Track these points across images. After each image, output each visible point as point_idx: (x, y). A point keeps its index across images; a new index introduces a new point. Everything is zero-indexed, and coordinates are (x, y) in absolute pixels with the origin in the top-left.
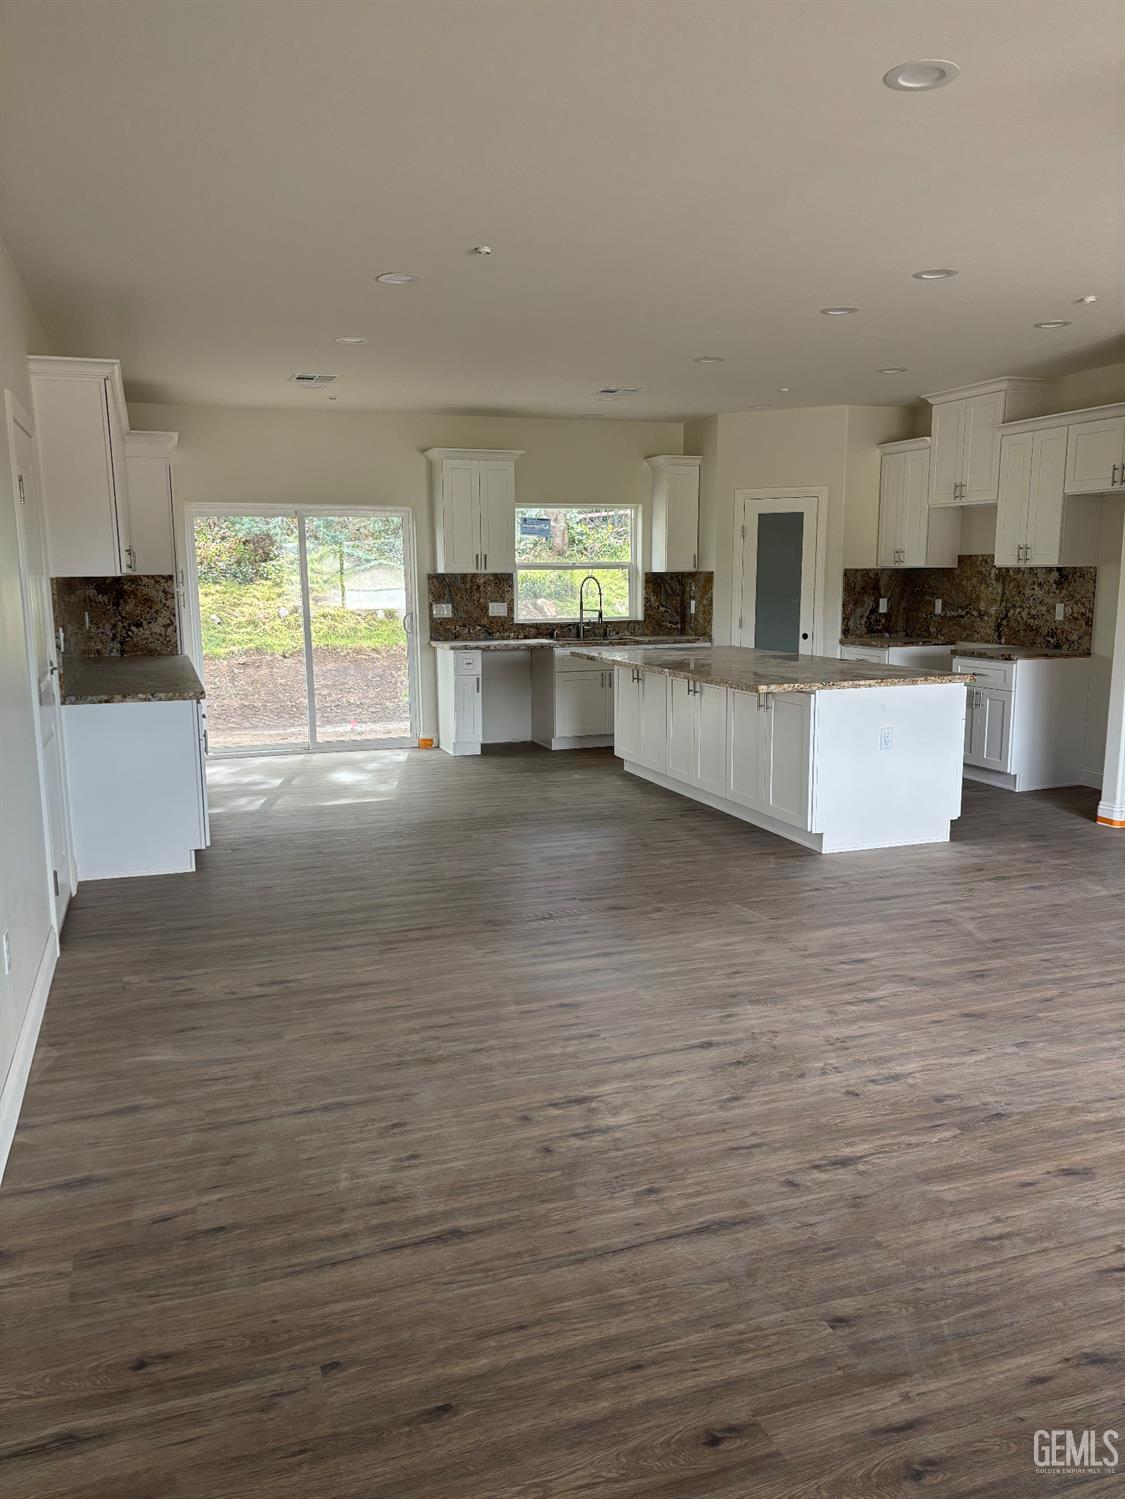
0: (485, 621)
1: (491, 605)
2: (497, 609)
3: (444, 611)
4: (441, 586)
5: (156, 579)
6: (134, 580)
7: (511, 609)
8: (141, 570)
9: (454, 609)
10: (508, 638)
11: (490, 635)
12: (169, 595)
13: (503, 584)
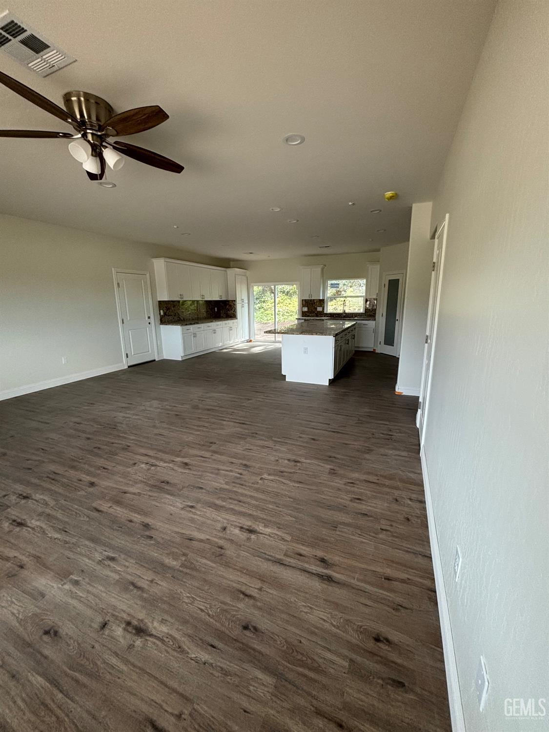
0: (316, 312)
1: (318, 308)
2: (319, 309)
3: (306, 309)
4: (306, 303)
5: (232, 301)
6: (228, 301)
7: (323, 309)
8: (230, 299)
9: (308, 309)
10: (322, 317)
11: (317, 316)
12: (235, 305)
13: (322, 302)
